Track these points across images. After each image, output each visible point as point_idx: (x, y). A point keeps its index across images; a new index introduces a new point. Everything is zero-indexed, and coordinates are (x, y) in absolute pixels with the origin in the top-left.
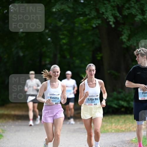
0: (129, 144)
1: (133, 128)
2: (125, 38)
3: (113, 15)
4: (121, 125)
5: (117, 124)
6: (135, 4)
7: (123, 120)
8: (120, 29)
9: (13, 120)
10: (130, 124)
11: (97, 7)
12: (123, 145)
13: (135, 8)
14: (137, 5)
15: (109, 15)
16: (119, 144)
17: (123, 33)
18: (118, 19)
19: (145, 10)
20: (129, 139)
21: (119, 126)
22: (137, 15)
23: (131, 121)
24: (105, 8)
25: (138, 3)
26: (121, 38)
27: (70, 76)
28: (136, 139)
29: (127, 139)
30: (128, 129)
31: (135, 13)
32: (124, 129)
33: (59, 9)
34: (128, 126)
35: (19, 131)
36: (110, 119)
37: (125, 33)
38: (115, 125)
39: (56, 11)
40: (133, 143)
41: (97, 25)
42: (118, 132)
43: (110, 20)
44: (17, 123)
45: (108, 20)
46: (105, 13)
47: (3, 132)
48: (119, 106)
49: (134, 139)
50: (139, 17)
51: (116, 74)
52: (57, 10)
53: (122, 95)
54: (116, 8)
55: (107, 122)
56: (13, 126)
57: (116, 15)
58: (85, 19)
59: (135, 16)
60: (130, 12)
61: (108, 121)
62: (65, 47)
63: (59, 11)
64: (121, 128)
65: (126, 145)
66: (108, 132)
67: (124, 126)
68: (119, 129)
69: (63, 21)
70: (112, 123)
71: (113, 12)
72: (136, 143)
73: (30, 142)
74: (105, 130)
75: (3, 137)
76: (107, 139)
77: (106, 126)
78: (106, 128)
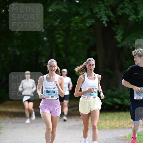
0: (123, 140)
1: (127, 125)
2: (119, 38)
3: (106, 15)
4: (115, 122)
5: (111, 121)
6: (128, 4)
7: (117, 118)
8: (115, 29)
9: (10, 117)
10: (124, 121)
12: (117, 141)
13: (129, 8)
14: (131, 5)
15: (102, 15)
16: (113, 141)
17: (117, 33)
18: (112, 19)
19: (138, 10)
20: (123, 136)
21: (113, 123)
22: (131, 15)
23: (125, 117)
24: (99, 8)
25: (131, 3)
26: (115, 37)
27: (66, 73)
28: (129, 136)
29: (121, 136)
30: (122, 126)
31: (129, 13)
32: (118, 126)
33: (55, 10)
34: (122, 123)
35: (16, 128)
36: (105, 116)
37: (119, 33)
38: (109, 122)
39: (51, 11)
40: (126, 140)
41: (91, 24)
42: (113, 129)
43: (103, 19)
44: (14, 120)
45: (101, 20)
46: (98, 13)
48: (113, 103)
49: (128, 135)
50: (132, 17)
51: (111, 72)
52: (53, 11)
53: (116, 92)
54: (109, 9)
56: (10, 123)
57: (109, 15)
58: (81, 18)
59: (129, 16)
60: (124, 12)
61: (103, 118)
62: (61, 46)
63: (55, 11)
64: (115, 125)
65: (120, 142)
66: (103, 129)
67: (118, 123)
68: (113, 126)
69: (58, 21)
70: (106, 120)
71: (107, 12)
72: (129, 140)
73: (27, 139)
74: (99, 127)
75: (0, 133)
76: (102, 135)
77: (100, 123)
78: (100, 125)
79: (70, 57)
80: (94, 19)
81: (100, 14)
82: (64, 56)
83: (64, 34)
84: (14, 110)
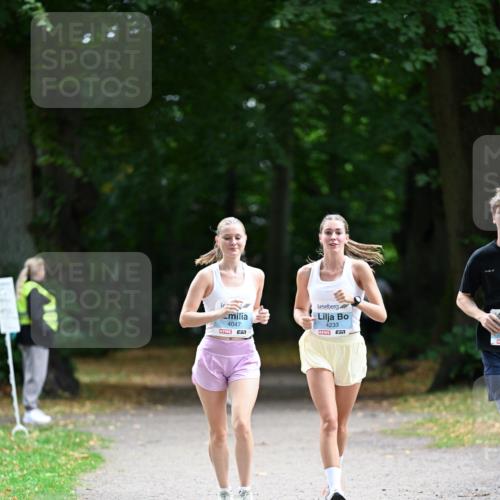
9: (139, 404)
11: (429, 10)
15: (470, 35)
24: (458, 13)
35: (157, 441)
43: (475, 50)
44: (151, 415)
45: (466, 52)
46: (457, 28)
47: (103, 447)
55: (459, 412)
56: (137, 426)
57: (492, 38)
61: (462, 407)
66: (464, 445)
71: (483, 27)
74: (449, 439)
75: (103, 461)
76: (459, 467)
77: (454, 426)
78: (453, 432)
79: (345, 194)
80: (433, 51)
81: (462, 32)
82: (325, 190)
83: (325, 111)
84: (151, 379)
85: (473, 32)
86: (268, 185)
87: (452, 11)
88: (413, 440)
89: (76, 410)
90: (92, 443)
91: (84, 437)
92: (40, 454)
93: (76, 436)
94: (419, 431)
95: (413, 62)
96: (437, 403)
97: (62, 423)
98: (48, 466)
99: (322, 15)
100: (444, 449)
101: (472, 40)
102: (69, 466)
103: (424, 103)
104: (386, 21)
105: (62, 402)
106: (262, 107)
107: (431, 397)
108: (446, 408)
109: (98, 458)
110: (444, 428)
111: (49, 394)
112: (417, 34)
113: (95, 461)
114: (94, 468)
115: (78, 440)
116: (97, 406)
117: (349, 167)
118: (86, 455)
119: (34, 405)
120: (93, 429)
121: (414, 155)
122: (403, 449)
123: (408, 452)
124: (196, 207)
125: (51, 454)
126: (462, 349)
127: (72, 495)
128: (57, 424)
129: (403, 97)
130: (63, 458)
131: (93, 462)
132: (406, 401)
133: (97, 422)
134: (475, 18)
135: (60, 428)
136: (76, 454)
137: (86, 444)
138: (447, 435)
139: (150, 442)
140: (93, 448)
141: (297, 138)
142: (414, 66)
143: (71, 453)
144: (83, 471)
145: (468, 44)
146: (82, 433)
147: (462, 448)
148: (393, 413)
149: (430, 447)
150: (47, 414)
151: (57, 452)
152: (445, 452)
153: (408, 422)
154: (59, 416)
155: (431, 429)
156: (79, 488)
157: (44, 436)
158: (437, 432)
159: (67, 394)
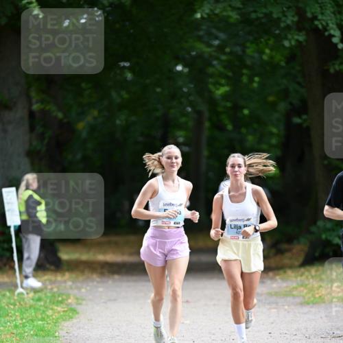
9: (102, 274)
11: (301, 5)
15: (329, 22)
24: (321, 7)
35: (115, 300)
39: (202, 18)
43: (332, 32)
44: (110, 282)
45: (327, 34)
46: (320, 17)
47: (78, 304)
52: (205, 16)
55: (321, 280)
56: (101, 289)
66: (324, 302)
69: (216, 43)
73: (141, 326)
74: (315, 298)
75: (78, 313)
76: (321, 318)
77: (318, 290)
78: (318, 294)
79: (244, 130)
80: (304, 32)
81: (323, 20)
82: (230, 127)
83: (230, 74)
84: (110, 257)
85: (331, 20)
86: (191, 124)
87: (317, 5)
88: (290, 299)
89: (59, 278)
90: (70, 301)
91: (64, 297)
92: (34, 309)
93: (59, 296)
94: (295, 293)
95: (290, 40)
96: (307, 273)
97: (49, 287)
98: (40, 317)
99: (229, 9)
100: (311, 305)
101: (331, 25)
102: (54, 317)
103: (298, 68)
104: (271, 13)
105: (50, 273)
106: (186, 70)
107: (302, 270)
108: (312, 277)
109: (74, 311)
110: (311, 290)
111: (40, 267)
112: (293, 21)
113: (73, 313)
114: (72, 318)
115: (60, 299)
116: (74, 275)
117: (246, 112)
118: (66, 309)
119: (30, 275)
120: (70, 292)
121: (291, 104)
122: (283, 305)
123: (286, 307)
124: (140, 139)
125: (42, 308)
126: (324, 236)
127: (56, 337)
128: (46, 288)
129: (283, 64)
130: (50, 311)
131: (71, 314)
132: (285, 272)
133: (74, 286)
134: (332, 10)
135: (48, 291)
136: (59, 309)
137: (66, 302)
138: (313, 296)
139: (110, 300)
140: (70, 304)
141: (210, 92)
142: (290, 43)
143: (56, 308)
144: (64, 320)
145: (328, 28)
146: (63, 294)
147: (323, 305)
148: (276, 280)
149: (302, 304)
150: (39, 281)
151: (46, 307)
152: (311, 307)
153: (287, 287)
154: (47, 283)
155: (303, 291)
156: (61, 332)
157: (37, 296)
158: (306, 294)
159: (52, 267)
